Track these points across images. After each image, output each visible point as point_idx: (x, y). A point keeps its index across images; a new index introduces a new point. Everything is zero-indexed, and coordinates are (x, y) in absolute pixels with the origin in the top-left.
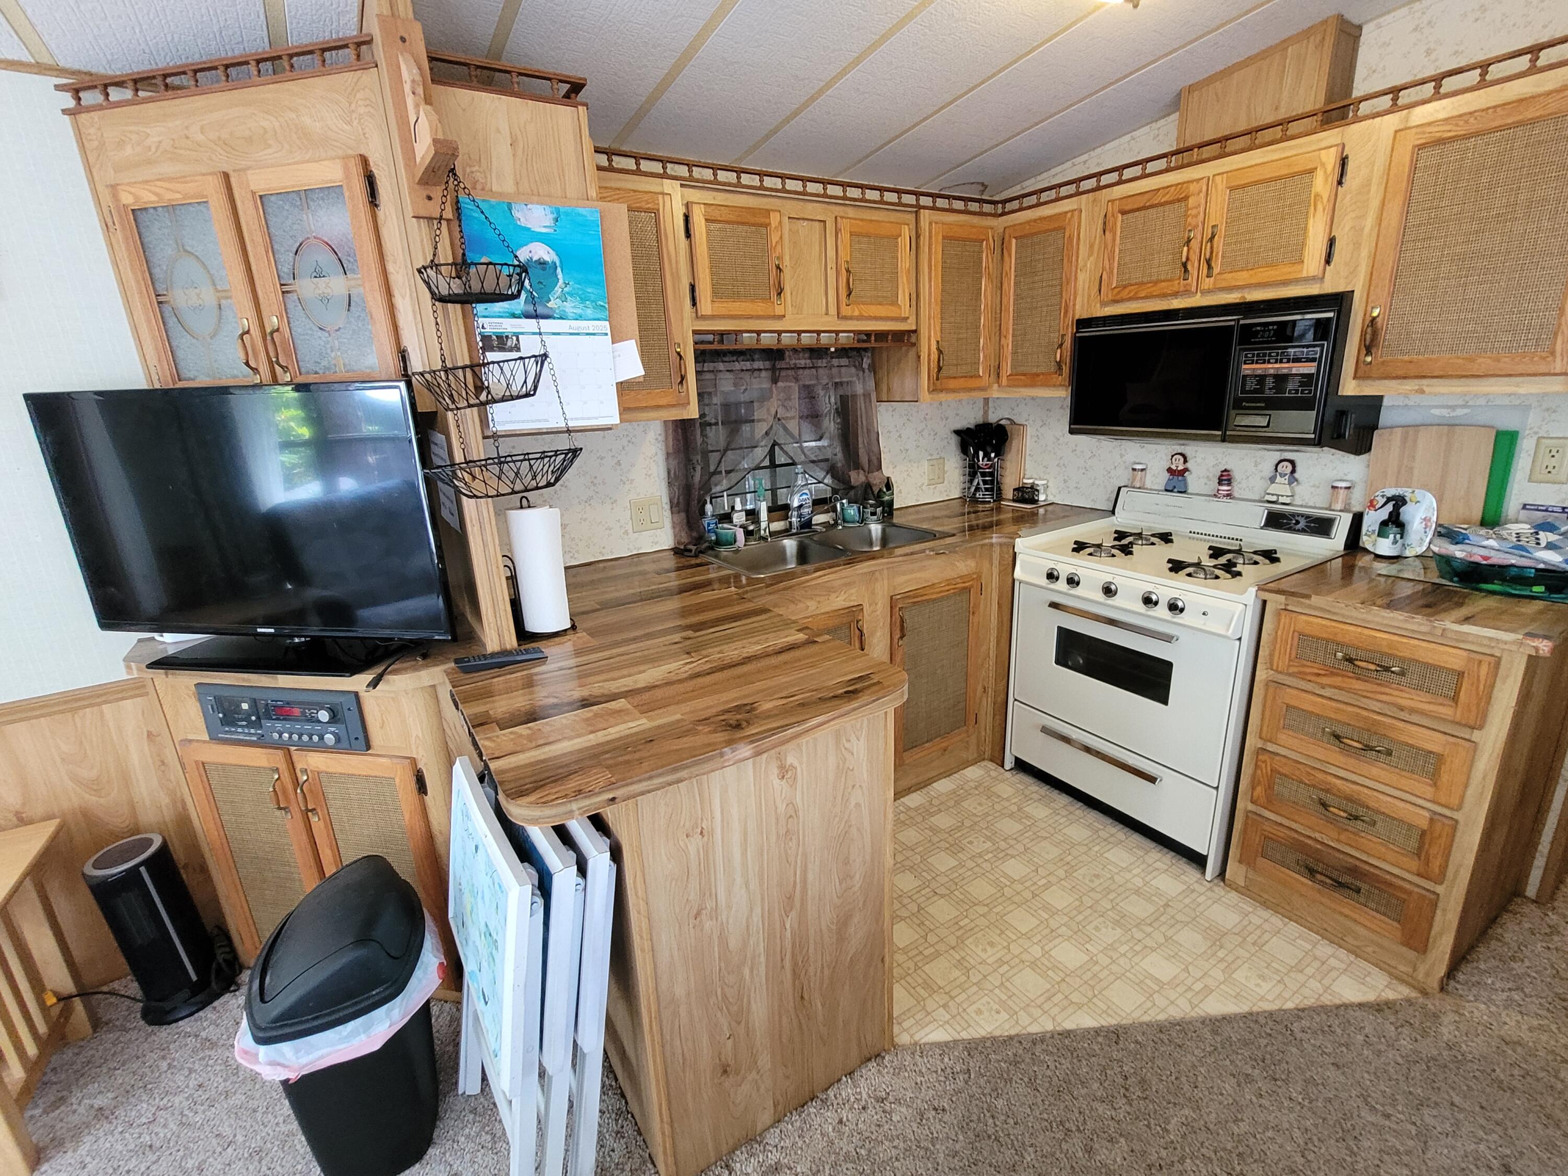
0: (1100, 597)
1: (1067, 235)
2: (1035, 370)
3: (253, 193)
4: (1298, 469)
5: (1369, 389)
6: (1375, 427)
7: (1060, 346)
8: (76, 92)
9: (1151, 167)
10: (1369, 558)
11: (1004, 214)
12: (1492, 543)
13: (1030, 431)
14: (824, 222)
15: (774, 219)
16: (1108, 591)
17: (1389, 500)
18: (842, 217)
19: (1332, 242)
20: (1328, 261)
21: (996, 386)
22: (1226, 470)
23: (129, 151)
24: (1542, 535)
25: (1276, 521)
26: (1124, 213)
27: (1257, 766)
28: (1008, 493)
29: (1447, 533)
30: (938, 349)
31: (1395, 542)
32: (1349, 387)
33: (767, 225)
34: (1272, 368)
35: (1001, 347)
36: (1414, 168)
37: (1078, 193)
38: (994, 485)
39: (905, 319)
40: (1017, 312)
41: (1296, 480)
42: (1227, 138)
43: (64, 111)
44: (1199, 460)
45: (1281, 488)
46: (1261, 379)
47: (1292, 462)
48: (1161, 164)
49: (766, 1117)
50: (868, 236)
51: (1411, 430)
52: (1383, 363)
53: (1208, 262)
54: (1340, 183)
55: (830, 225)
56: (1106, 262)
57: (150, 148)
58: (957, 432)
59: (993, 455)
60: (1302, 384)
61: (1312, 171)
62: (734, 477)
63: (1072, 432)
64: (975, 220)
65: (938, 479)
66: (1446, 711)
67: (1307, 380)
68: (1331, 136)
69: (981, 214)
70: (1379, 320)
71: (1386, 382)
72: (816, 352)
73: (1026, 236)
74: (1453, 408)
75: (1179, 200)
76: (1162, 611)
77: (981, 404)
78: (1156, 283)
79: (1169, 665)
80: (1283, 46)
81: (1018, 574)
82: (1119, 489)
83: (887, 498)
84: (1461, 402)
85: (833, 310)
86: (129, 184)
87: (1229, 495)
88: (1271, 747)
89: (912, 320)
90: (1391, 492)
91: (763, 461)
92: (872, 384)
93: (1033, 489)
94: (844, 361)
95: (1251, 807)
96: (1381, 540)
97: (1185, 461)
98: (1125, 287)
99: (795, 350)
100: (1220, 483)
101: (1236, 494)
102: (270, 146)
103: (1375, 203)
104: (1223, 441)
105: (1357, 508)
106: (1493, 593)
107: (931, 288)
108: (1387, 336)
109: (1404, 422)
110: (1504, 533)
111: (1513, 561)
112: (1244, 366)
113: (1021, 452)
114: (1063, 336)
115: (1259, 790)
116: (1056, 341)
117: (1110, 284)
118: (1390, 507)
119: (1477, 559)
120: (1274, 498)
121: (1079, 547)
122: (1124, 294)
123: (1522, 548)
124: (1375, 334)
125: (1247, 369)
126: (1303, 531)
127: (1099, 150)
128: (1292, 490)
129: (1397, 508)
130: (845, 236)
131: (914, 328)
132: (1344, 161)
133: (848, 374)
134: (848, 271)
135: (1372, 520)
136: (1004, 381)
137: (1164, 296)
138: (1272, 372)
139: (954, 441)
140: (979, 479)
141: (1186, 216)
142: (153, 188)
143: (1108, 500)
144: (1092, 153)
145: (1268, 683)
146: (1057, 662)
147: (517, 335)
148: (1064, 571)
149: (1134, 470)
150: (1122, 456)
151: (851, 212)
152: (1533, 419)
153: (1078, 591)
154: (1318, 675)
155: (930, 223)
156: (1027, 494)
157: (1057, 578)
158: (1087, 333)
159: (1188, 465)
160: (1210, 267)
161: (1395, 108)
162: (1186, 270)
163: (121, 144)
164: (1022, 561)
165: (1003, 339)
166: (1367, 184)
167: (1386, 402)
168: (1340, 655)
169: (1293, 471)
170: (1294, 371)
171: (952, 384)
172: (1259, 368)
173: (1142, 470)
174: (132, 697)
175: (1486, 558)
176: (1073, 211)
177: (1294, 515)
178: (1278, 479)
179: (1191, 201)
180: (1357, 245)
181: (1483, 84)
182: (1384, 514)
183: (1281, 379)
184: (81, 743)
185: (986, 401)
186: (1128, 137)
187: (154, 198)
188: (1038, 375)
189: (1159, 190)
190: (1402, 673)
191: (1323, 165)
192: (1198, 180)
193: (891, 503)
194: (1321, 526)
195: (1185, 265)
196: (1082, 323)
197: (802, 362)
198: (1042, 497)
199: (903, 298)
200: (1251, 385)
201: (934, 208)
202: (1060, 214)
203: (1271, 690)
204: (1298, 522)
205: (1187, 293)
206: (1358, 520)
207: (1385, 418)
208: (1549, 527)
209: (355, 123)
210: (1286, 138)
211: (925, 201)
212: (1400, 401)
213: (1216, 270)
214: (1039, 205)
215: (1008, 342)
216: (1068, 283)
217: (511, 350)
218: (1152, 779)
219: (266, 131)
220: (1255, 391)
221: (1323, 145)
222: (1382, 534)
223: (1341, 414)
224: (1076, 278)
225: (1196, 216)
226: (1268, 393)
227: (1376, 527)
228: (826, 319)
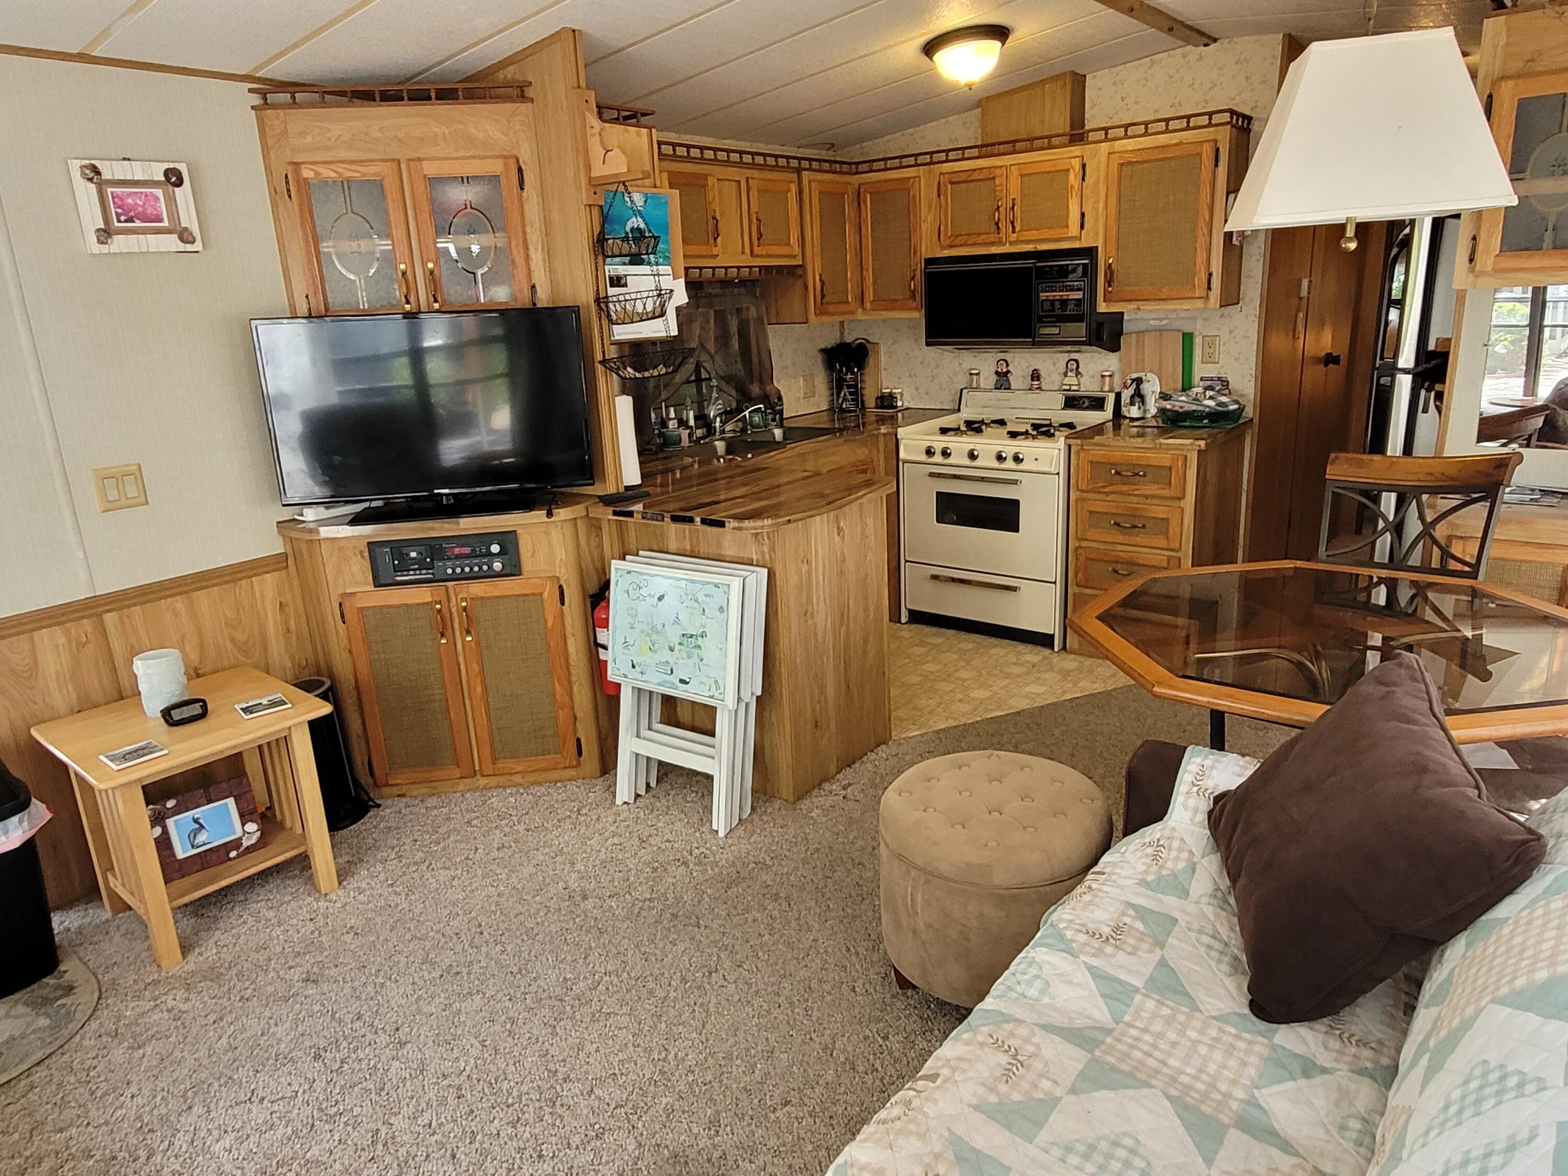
0: (967, 461)
1: (911, 194)
2: (893, 297)
3: (425, 176)
4: (1081, 365)
5: (1114, 308)
6: (1121, 333)
7: (913, 278)
8: (264, 94)
9: (967, 153)
10: (1127, 421)
11: (857, 173)
12: (1183, 398)
13: (883, 349)
14: (739, 182)
15: (711, 181)
16: (972, 456)
17: (1133, 380)
18: (752, 178)
19: (1083, 215)
20: (1082, 227)
21: (860, 310)
22: (1035, 370)
23: (309, 139)
24: (1207, 392)
25: (1072, 402)
26: (952, 183)
27: (1077, 559)
28: (870, 402)
29: (1164, 397)
30: (821, 280)
31: (1139, 408)
32: (1102, 307)
33: (705, 186)
34: (1057, 295)
35: (862, 279)
36: (1120, 177)
37: (917, 165)
38: (857, 394)
39: (794, 257)
40: (874, 252)
41: (1080, 373)
42: (1015, 141)
43: (253, 108)
44: (1016, 364)
45: (1071, 380)
46: (1053, 302)
47: (1076, 361)
48: (975, 152)
49: (833, 769)
50: (768, 191)
51: (1140, 335)
52: (1118, 292)
53: (1012, 223)
54: (1083, 179)
55: (743, 184)
56: (942, 218)
57: (330, 140)
58: (823, 351)
59: (856, 370)
60: (1076, 305)
61: (1068, 170)
62: (671, 390)
63: (928, 344)
64: (837, 177)
65: (810, 394)
66: (1166, 492)
67: (1078, 302)
68: (1076, 150)
69: (841, 173)
70: (1113, 266)
71: (1121, 303)
72: (725, 283)
73: (880, 193)
74: (1160, 320)
75: (989, 179)
76: (1009, 464)
77: (837, 326)
78: (979, 234)
79: (1017, 502)
80: (1043, 82)
81: (902, 455)
82: (962, 390)
83: (778, 408)
84: (1164, 316)
85: (748, 251)
86: (310, 163)
87: (1039, 388)
88: (1084, 544)
89: (800, 257)
90: (1135, 376)
91: (691, 376)
92: (764, 309)
93: (892, 396)
94: (743, 290)
95: (1077, 590)
96: (1132, 407)
97: (1007, 365)
98: (958, 236)
99: (710, 282)
100: (1032, 380)
101: (1043, 388)
102: (439, 145)
103: (1103, 194)
104: (1034, 345)
105: (1117, 390)
106: (1186, 427)
107: (813, 232)
108: (1119, 276)
109: (1137, 330)
110: (1190, 393)
111: (1194, 408)
112: (1042, 294)
113: (877, 366)
114: (914, 270)
115: (1080, 575)
116: (909, 274)
117: (946, 233)
118: (1134, 386)
119: (1177, 408)
120: (1068, 387)
121: (944, 431)
122: (958, 242)
123: (1197, 400)
124: (1112, 274)
125: (1043, 295)
126: (1087, 408)
127: (922, 127)
128: (1078, 380)
129: (1138, 386)
130: (754, 193)
131: (801, 263)
132: (1084, 166)
133: (746, 302)
134: (758, 219)
135: (1126, 395)
136: (868, 305)
137: (985, 244)
138: (1058, 298)
139: (819, 359)
140: (845, 390)
141: (995, 191)
142: (334, 168)
143: (953, 401)
144: (917, 129)
145: (1077, 501)
146: (938, 521)
147: (626, 276)
148: (938, 446)
149: (971, 374)
150: (960, 364)
151: (755, 173)
152: (1199, 325)
153: (950, 461)
154: (1104, 487)
155: (810, 182)
156: (887, 401)
157: (934, 453)
158: (933, 268)
159: (1009, 368)
160: (1013, 227)
161: (1106, 140)
162: (998, 228)
163: (302, 134)
164: (904, 445)
165: (865, 273)
166: (1098, 181)
167: (1126, 317)
168: (1113, 471)
169: (1078, 367)
170: (1071, 297)
171: (831, 308)
172: (1050, 295)
173: (977, 374)
174: (273, 571)
175: (1181, 407)
176: (914, 177)
177: (1081, 397)
178: (1069, 374)
179: (997, 181)
180: (1097, 220)
181: (1146, 134)
182: (1131, 391)
183: (1064, 302)
184: (238, 610)
185: (842, 323)
186: (944, 120)
187: (334, 175)
188: (896, 301)
189: (975, 170)
190: (1144, 475)
191: (1073, 167)
192: (1001, 167)
193: (781, 412)
194: (1097, 403)
195: (997, 224)
196: (930, 261)
197: (715, 291)
198: (899, 404)
199: (794, 240)
200: (1047, 306)
201: (810, 169)
202: (905, 178)
203: (1080, 505)
204: (1084, 403)
205: (1000, 243)
206: (1118, 396)
207: (1126, 327)
208: (1211, 388)
209: (512, 135)
210: (1051, 147)
211: (805, 164)
212: (1133, 316)
213: (1017, 229)
214: (886, 169)
215: (869, 275)
216: (915, 231)
217: (623, 286)
218: (1014, 589)
219: (437, 135)
220: (1049, 311)
221: (1072, 155)
222: (1132, 403)
223: (1100, 325)
224: (920, 228)
225: (1002, 191)
226: (1058, 312)
227: (1128, 401)
228: (743, 257)
